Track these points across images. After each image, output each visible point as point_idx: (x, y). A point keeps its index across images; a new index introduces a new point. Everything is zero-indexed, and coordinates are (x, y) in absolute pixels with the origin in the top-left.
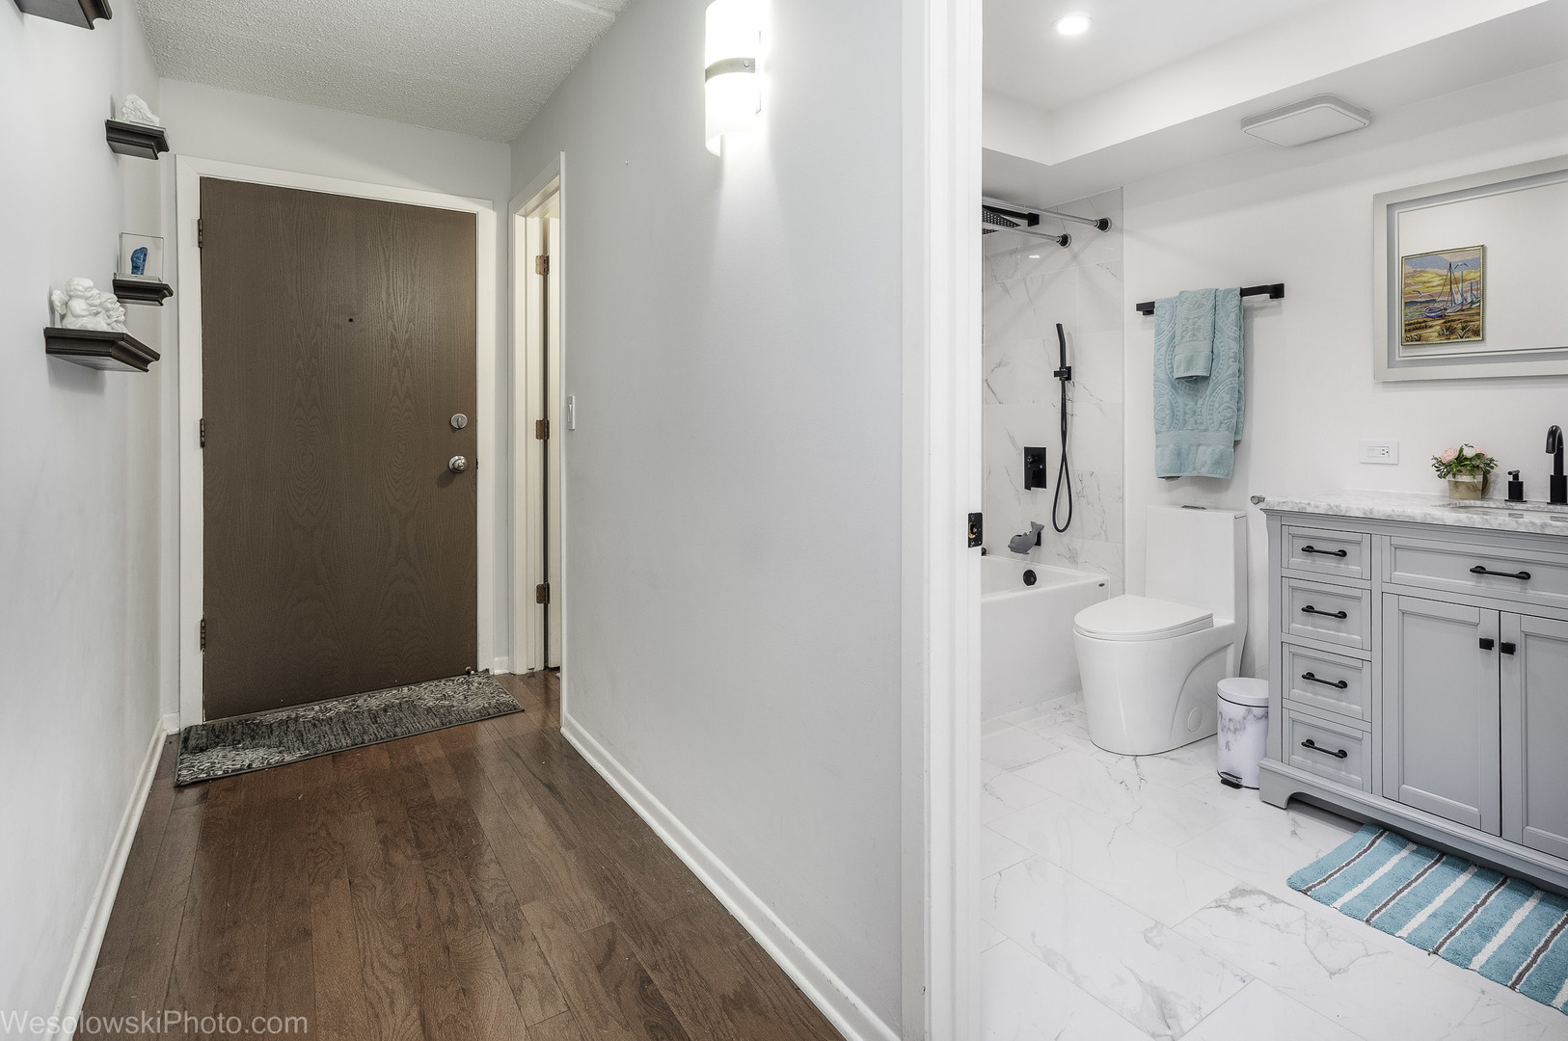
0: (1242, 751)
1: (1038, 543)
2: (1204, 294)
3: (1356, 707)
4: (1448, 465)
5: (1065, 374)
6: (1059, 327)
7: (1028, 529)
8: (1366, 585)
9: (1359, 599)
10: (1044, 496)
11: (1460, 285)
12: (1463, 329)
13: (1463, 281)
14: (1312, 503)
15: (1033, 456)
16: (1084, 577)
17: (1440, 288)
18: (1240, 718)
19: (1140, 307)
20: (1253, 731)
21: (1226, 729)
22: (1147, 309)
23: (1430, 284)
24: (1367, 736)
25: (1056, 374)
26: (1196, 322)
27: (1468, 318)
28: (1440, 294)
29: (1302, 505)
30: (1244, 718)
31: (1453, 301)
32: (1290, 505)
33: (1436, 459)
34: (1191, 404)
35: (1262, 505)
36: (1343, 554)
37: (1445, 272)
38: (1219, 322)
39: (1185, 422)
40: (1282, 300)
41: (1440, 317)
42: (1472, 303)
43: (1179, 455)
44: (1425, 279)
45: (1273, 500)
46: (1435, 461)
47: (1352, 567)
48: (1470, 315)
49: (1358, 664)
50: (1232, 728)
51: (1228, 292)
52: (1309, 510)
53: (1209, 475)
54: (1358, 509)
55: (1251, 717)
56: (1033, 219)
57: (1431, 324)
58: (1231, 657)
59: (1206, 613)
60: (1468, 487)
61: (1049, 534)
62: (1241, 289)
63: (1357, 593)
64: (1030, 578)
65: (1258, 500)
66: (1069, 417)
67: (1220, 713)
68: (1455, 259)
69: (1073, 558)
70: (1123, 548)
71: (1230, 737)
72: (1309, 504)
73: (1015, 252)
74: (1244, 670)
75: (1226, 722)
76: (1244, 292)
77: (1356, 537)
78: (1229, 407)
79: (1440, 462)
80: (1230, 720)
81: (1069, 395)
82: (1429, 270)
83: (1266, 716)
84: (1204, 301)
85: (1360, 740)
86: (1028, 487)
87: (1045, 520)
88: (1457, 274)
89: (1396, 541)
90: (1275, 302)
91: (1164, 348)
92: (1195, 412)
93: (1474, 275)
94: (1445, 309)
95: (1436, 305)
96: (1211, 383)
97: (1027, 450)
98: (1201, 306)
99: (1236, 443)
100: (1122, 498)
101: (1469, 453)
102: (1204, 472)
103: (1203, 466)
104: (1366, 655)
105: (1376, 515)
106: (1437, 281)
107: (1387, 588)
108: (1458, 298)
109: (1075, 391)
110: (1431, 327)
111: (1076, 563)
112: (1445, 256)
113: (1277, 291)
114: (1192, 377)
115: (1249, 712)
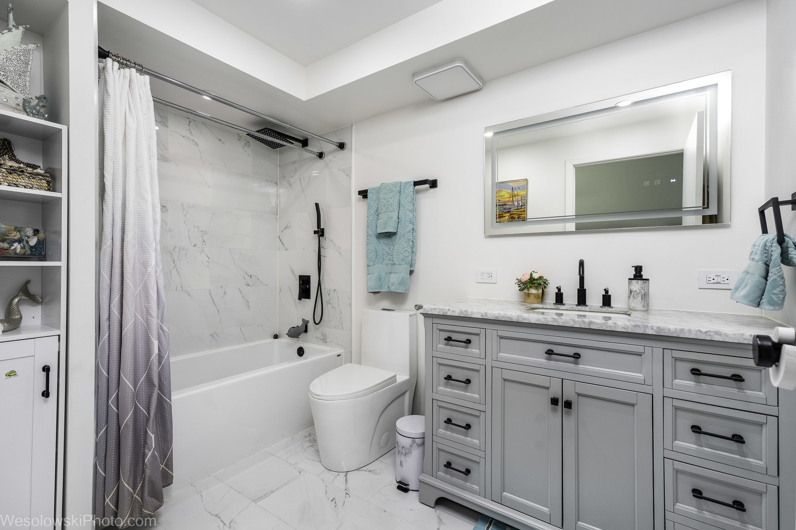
0: (410, 467)
1: (306, 331)
2: (394, 185)
3: (475, 441)
4: (525, 283)
5: (320, 232)
6: (317, 205)
7: (300, 323)
8: (483, 362)
9: (478, 371)
10: (309, 303)
11: (517, 198)
12: (518, 218)
13: (518, 196)
14: (451, 309)
15: (303, 281)
16: (330, 351)
17: (508, 199)
18: (408, 446)
19: (360, 193)
20: (416, 453)
21: (400, 453)
22: (364, 194)
23: (504, 197)
24: (482, 460)
25: (315, 232)
26: (389, 201)
27: (520, 213)
28: (508, 201)
29: (445, 311)
30: (411, 446)
31: (514, 205)
32: (438, 310)
33: (517, 279)
34: (387, 249)
35: (421, 311)
36: (468, 342)
37: (510, 191)
38: (402, 202)
39: (383, 259)
40: (435, 189)
41: (509, 212)
42: (522, 206)
43: (380, 279)
44: (501, 194)
45: (428, 307)
46: (517, 281)
47: (473, 350)
48: (521, 212)
49: (477, 413)
50: (404, 453)
51: (407, 183)
52: (449, 314)
53: (396, 291)
54: (478, 313)
55: (415, 445)
56: (305, 143)
57: (504, 215)
58: (407, 399)
59: (393, 374)
60: (535, 296)
61: (311, 325)
62: (414, 182)
63: (477, 367)
64: (301, 352)
65: (419, 307)
66: (322, 258)
67: (397, 443)
68: (515, 185)
69: (324, 340)
70: (351, 334)
71: (403, 458)
72: (449, 310)
73: (295, 163)
74: (415, 410)
75: (400, 449)
76: (416, 183)
77: (476, 331)
78: (407, 251)
79: (520, 281)
80: (403, 447)
81: (322, 244)
82: (503, 190)
83: (423, 444)
84: (394, 188)
85: (478, 463)
86: (300, 299)
87: (309, 318)
88: (515, 193)
89: (501, 333)
90: (433, 190)
91: (373, 216)
92: (389, 254)
93: (522, 193)
94: (510, 208)
95: (507, 206)
96: (398, 236)
97: (300, 277)
98: (392, 191)
99: (411, 272)
100: (351, 304)
101: (536, 276)
102: (393, 289)
103: (393, 285)
104: (482, 408)
105: (489, 317)
106: (507, 195)
107: (495, 364)
108: (516, 204)
109: (325, 243)
110: (505, 217)
111: (326, 342)
112: (510, 184)
113: (433, 184)
114: (387, 233)
115: (414, 442)
